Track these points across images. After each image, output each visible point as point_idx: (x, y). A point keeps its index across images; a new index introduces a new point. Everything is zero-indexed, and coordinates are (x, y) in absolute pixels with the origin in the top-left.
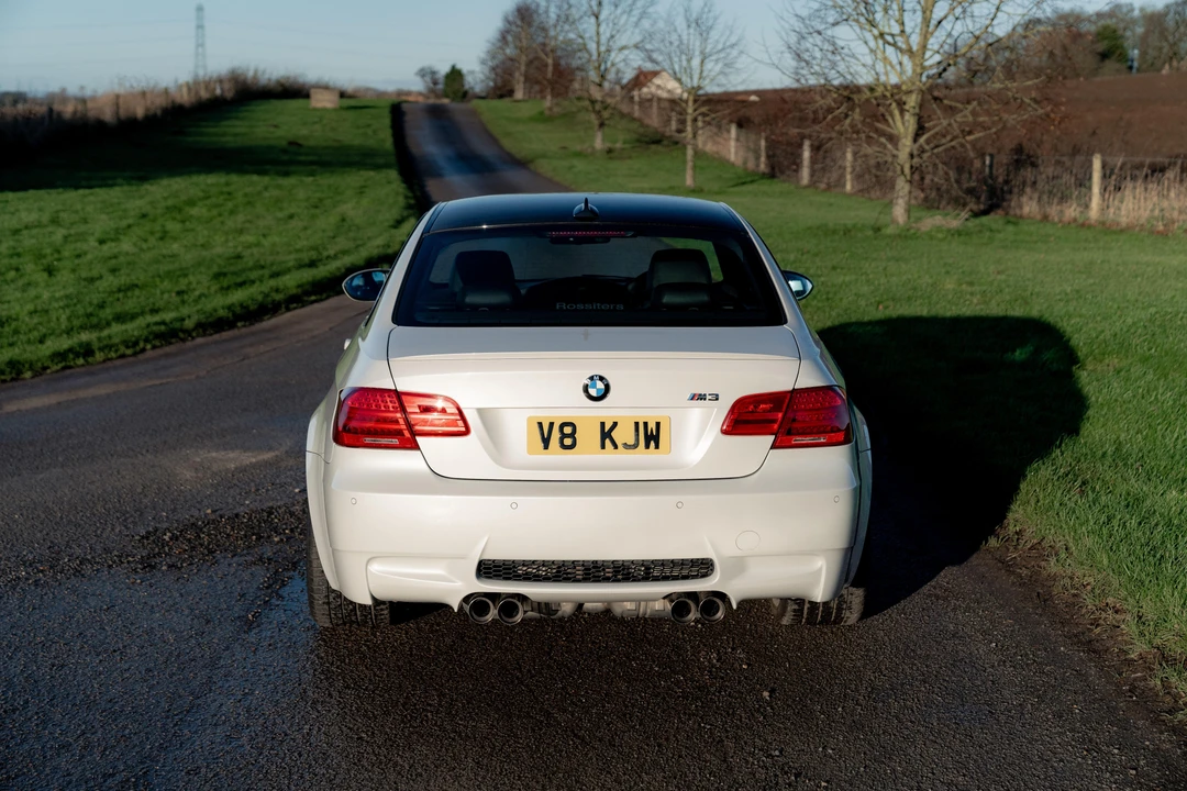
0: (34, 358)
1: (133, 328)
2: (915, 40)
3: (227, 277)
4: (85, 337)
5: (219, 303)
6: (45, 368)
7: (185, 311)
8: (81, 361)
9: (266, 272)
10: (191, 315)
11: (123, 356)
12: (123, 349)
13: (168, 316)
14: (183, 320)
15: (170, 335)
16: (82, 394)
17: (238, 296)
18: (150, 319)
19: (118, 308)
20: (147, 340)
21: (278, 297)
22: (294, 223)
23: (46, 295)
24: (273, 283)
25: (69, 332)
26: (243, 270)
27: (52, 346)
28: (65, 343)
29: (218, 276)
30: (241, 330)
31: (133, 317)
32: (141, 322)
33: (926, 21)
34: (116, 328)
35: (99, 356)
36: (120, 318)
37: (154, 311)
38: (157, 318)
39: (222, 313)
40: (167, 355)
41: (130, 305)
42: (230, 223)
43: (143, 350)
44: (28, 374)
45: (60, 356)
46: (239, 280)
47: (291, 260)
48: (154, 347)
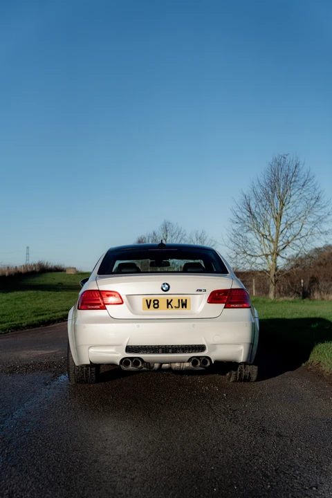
1: (4, 326)
2: (274, 237)
3: (37, 312)
5: (35, 319)
7: (22, 321)
10: (25, 323)
13: (16, 323)
14: (22, 323)
15: (17, 328)
17: (40, 318)
18: (10, 323)
20: (9, 329)
21: (55, 318)
22: (61, 301)
24: (53, 314)
26: (43, 311)
29: (33, 312)
30: (42, 327)
31: (5, 322)
32: (8, 324)
33: (278, 230)
37: (11, 321)
39: (35, 322)
40: (17, 333)
41: (4, 319)
42: (38, 301)
43: (8, 332)
46: (42, 313)
47: (59, 309)
48: (12, 331)
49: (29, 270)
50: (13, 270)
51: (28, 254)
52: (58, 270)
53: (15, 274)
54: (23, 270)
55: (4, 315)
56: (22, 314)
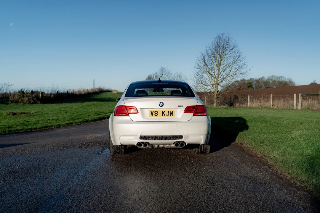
0: (62, 124)
1: (80, 120)
3: (96, 114)
4: (71, 121)
5: (96, 117)
6: (64, 126)
7: (89, 118)
8: (71, 125)
9: (104, 113)
10: (90, 119)
11: (78, 124)
12: (78, 123)
13: (86, 119)
14: (89, 119)
15: (87, 121)
16: (70, 129)
17: (98, 116)
19: (78, 117)
20: (82, 122)
21: (106, 116)
23: (65, 116)
24: (105, 114)
25: (69, 120)
26: (100, 113)
27: (65, 122)
28: (68, 122)
29: (95, 113)
30: (99, 121)
31: (80, 119)
34: (77, 120)
35: (74, 124)
36: (78, 119)
37: (84, 118)
38: (84, 119)
39: (96, 118)
40: (86, 124)
41: (80, 117)
42: (98, 107)
43: (82, 124)
44: (61, 127)
45: (67, 124)
46: (99, 114)
48: (84, 123)
49: (94, 91)
50: (86, 92)
51: (94, 83)
52: (109, 91)
53: (87, 93)
54: (91, 91)
55: (80, 115)
56: (89, 114)
